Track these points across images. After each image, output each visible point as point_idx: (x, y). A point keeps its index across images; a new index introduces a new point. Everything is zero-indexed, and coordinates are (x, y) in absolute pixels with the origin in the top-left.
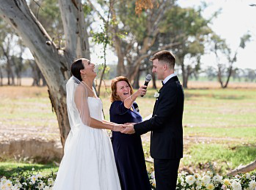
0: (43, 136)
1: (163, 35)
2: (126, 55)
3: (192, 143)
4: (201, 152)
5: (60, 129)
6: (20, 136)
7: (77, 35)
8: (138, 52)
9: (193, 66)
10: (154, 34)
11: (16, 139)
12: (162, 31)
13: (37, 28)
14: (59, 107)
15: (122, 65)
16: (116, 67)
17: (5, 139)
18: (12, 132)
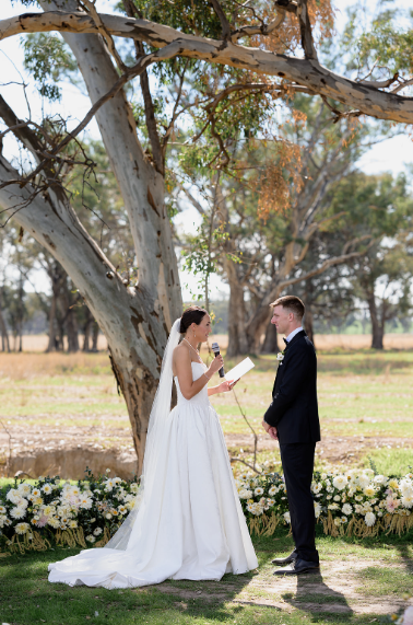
0: (96, 441)
1: (324, 235)
2: (247, 280)
3: (368, 449)
4: (385, 463)
5: (132, 423)
6: (53, 443)
7: (157, 259)
8: (273, 274)
9: (395, 300)
10: (307, 236)
11: (46, 449)
12: (323, 227)
13: (91, 250)
14: (130, 385)
15: (238, 301)
16: (227, 306)
17: (26, 449)
18: (36, 437)
